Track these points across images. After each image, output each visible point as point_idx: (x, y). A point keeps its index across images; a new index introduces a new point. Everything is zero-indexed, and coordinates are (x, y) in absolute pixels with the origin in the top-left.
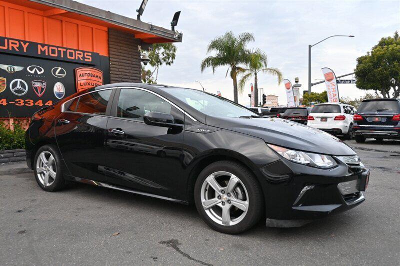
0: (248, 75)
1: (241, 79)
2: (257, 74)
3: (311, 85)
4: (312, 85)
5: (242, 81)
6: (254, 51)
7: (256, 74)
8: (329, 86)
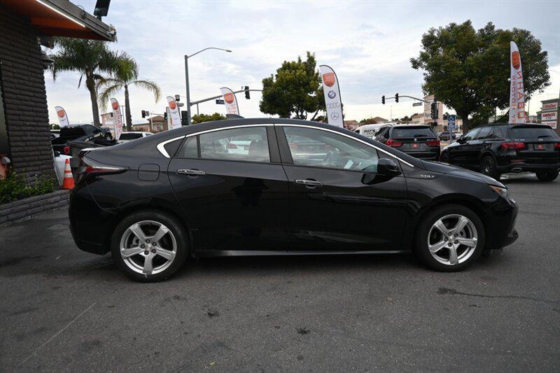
0: (112, 88)
1: (104, 91)
2: (128, 87)
3: (190, 104)
4: (192, 104)
5: (105, 95)
6: (119, 55)
7: (126, 87)
8: (229, 109)
